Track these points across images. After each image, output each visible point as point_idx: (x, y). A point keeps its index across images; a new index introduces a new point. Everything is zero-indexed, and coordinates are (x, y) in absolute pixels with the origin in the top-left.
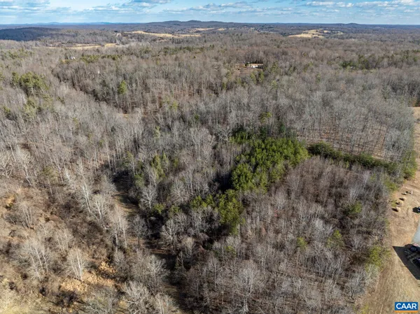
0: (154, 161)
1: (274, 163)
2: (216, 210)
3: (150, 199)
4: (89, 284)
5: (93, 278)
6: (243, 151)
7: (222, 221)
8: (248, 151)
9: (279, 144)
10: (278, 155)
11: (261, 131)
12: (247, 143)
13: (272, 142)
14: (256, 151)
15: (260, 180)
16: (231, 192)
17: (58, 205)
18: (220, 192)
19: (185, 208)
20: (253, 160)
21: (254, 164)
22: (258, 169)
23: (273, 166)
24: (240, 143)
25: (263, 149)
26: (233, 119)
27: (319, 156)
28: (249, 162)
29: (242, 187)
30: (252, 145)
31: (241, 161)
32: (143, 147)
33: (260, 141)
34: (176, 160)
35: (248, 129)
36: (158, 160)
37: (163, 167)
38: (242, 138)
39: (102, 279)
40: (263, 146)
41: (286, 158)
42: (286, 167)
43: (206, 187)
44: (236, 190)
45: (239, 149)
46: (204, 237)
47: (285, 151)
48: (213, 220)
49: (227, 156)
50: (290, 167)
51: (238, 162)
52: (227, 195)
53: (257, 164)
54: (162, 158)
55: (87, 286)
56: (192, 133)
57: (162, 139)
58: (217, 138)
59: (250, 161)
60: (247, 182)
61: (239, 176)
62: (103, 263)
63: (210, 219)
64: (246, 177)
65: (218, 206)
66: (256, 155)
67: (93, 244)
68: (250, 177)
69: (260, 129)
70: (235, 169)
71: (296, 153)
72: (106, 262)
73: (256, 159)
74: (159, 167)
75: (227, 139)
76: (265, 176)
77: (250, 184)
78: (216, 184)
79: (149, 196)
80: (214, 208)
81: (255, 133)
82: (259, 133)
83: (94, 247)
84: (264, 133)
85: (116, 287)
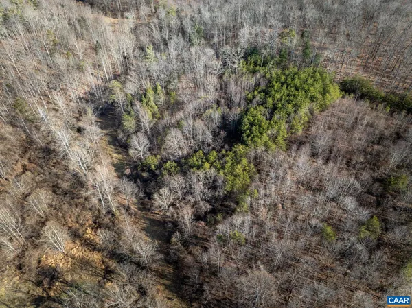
0: (145, 95)
1: (297, 107)
2: (221, 173)
3: (141, 149)
4: (73, 257)
5: (77, 250)
6: (257, 85)
7: (228, 188)
8: (263, 86)
9: (303, 76)
10: (301, 94)
11: (281, 56)
12: (262, 72)
13: (295, 74)
14: (273, 86)
15: (278, 132)
16: (240, 148)
17: (36, 149)
18: (226, 146)
19: (184, 166)
20: (270, 100)
21: (271, 106)
22: (276, 116)
23: (295, 111)
24: (254, 72)
25: (282, 84)
26: (245, 35)
27: (352, 95)
28: (263, 103)
29: (255, 142)
30: (268, 76)
31: (254, 102)
32: (133, 74)
33: (279, 72)
34: (173, 93)
35: (265, 52)
36: (151, 94)
37: (156, 103)
38: (256, 64)
39: (88, 251)
40: (283, 79)
41: (312, 99)
42: (311, 112)
43: (209, 137)
44: (247, 145)
45: (252, 81)
46: (206, 207)
47: (312, 89)
48: (218, 186)
49: (236, 92)
50: (316, 112)
51: (251, 101)
52: (235, 152)
53: (275, 108)
54: (155, 90)
55: (70, 260)
56: (194, 53)
57: (155, 62)
58: (225, 64)
59: (266, 103)
60: (261, 134)
61: (252, 124)
62: (89, 230)
63: (213, 186)
64: (260, 126)
65: (223, 168)
66: (273, 93)
67: (76, 206)
68: (266, 126)
69: (280, 51)
70: (246, 114)
71: (324, 92)
72: (92, 229)
73: (273, 100)
74: (152, 103)
75: (236, 66)
76: (284, 126)
77: (265, 137)
78: (222, 133)
79: (139, 146)
80: (218, 170)
81: (272, 57)
82: (277, 58)
83: (77, 209)
84: (283, 57)
85: (103, 262)
